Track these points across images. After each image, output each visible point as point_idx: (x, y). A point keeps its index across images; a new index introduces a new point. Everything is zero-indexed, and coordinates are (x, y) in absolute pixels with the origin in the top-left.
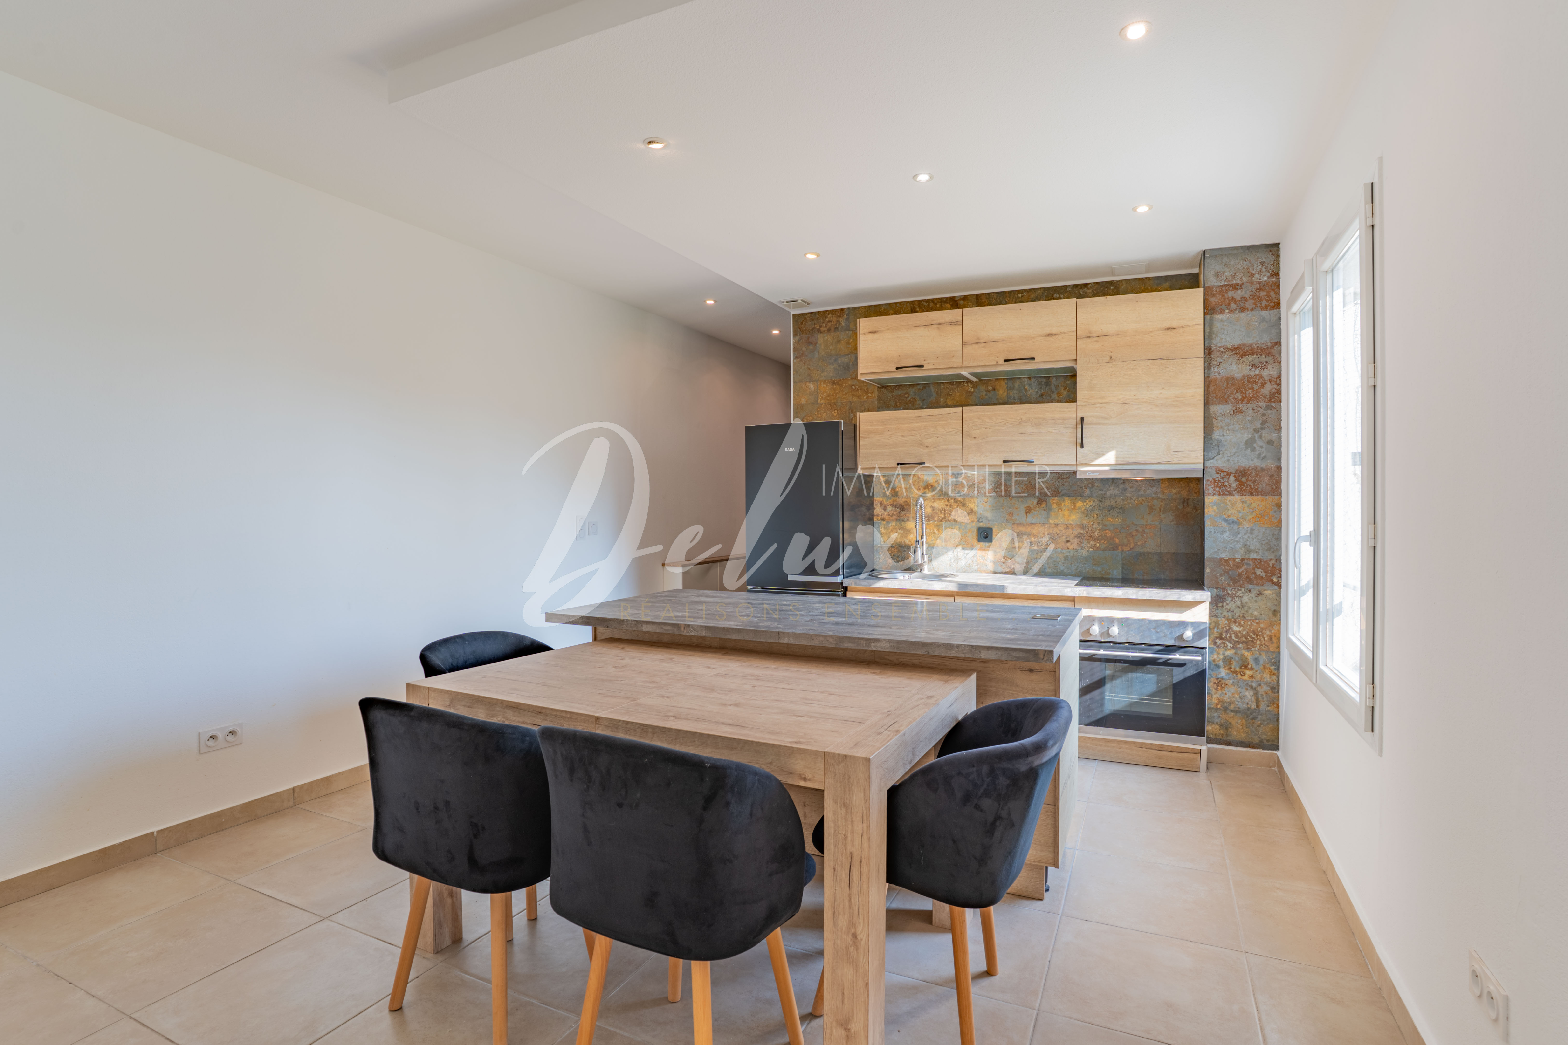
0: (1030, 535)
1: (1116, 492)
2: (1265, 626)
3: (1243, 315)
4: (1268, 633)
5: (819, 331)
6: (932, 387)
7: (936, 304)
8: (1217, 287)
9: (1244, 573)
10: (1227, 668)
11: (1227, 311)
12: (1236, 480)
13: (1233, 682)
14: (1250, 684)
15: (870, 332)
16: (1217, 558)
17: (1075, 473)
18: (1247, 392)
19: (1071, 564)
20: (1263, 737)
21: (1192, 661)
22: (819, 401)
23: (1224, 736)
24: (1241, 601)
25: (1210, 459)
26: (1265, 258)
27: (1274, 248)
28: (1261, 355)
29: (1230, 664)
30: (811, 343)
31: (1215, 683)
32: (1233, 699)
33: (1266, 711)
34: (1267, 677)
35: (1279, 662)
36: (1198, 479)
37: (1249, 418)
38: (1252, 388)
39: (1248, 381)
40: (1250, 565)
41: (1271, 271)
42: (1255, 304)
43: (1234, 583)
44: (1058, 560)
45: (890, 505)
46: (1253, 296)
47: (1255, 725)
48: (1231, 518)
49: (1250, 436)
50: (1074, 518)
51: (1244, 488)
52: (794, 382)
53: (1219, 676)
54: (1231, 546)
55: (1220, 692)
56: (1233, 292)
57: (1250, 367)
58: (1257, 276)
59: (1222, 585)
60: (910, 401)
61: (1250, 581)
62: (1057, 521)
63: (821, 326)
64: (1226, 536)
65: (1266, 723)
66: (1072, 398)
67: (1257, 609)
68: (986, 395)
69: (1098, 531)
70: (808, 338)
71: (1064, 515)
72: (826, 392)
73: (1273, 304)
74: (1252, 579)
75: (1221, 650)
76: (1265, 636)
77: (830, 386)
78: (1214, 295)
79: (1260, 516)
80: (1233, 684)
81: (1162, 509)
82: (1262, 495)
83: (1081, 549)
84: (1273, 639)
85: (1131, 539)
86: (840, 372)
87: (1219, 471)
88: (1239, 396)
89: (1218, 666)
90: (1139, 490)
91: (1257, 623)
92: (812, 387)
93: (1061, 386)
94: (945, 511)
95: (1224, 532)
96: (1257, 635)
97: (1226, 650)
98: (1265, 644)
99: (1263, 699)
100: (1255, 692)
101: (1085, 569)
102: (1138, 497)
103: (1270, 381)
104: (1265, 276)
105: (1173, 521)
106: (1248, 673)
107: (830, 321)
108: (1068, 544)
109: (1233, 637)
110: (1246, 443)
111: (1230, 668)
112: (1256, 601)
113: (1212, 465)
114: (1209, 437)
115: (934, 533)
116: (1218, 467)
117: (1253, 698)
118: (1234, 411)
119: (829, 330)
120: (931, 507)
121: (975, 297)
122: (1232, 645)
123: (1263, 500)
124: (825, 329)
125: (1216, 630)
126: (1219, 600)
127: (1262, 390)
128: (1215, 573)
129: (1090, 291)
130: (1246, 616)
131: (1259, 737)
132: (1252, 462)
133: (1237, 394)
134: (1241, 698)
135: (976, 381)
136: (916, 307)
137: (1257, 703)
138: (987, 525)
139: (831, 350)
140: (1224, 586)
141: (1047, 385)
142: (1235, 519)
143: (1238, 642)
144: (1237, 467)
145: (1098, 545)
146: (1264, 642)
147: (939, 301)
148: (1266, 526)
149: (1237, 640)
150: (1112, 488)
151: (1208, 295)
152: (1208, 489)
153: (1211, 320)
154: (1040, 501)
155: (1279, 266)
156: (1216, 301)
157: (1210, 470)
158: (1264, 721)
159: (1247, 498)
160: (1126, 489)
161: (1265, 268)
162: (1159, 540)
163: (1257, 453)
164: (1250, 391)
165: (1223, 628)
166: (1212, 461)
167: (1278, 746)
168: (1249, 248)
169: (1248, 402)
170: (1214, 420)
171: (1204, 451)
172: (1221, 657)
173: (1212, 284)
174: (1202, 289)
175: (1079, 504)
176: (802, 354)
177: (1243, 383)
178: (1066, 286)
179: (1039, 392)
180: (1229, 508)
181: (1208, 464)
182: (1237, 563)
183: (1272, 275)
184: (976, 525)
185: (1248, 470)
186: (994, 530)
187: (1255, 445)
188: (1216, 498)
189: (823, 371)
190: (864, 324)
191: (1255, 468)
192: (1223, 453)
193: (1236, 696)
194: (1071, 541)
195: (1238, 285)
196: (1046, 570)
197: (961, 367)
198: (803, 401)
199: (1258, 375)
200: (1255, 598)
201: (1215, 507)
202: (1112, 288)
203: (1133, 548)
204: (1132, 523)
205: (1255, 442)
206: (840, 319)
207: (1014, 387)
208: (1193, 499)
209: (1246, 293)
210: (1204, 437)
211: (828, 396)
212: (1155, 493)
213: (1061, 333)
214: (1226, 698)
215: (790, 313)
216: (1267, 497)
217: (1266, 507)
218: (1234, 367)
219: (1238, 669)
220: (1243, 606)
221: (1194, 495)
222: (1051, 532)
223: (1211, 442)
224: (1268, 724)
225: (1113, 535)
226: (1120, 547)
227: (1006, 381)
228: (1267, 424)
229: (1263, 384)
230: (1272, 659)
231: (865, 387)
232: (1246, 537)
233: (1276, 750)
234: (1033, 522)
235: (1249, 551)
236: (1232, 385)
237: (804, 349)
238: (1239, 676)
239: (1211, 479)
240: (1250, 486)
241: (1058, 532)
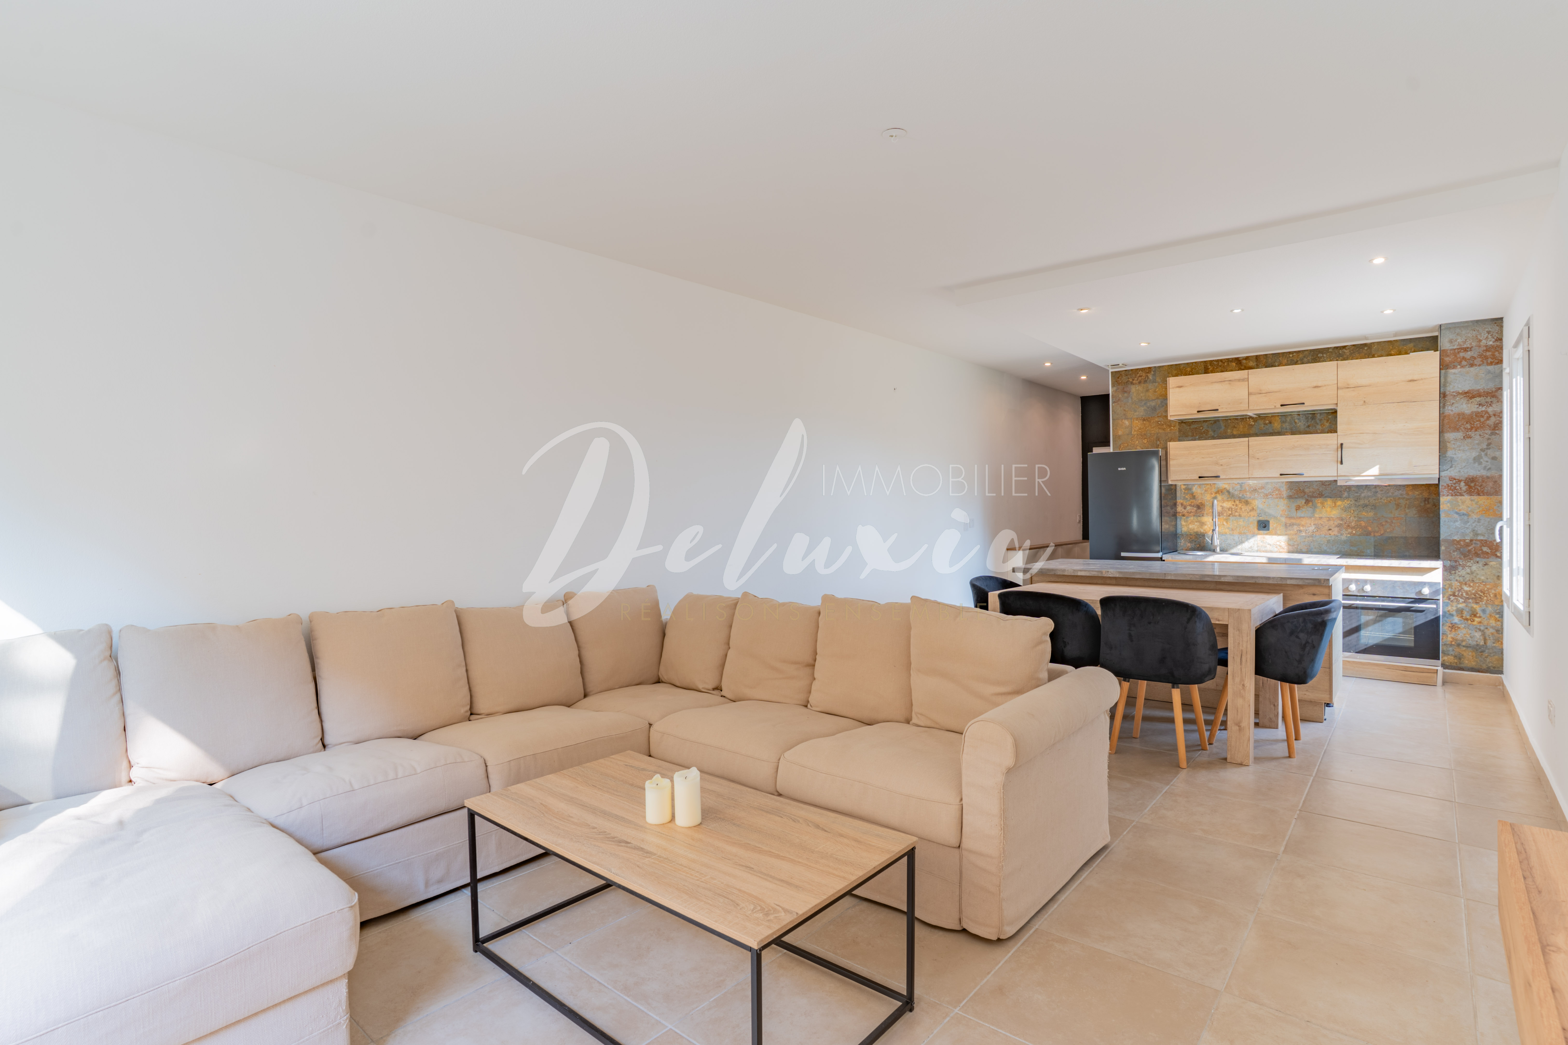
0: (1299, 525)
1: (1369, 494)
2: (1491, 587)
3: (1472, 369)
4: (1493, 591)
5: (1132, 383)
6: (1221, 422)
7: (1224, 363)
8: (1451, 350)
9: (1473, 550)
10: (1459, 616)
11: (1459, 367)
12: (1465, 485)
13: (1465, 626)
14: (1478, 627)
15: (1177, 387)
16: (1450, 539)
17: (1336, 481)
18: (1475, 424)
19: (1333, 545)
20: (1490, 665)
21: (1429, 608)
22: (1133, 433)
23: (1458, 664)
24: (1471, 569)
25: (1445, 471)
26: (1491, 328)
27: (1498, 322)
28: (1487, 397)
29: (1462, 613)
30: (1126, 392)
31: (1449, 627)
32: (1465, 638)
33: (1492, 647)
34: (1492, 622)
35: (1503, 612)
36: (1437, 484)
37: (1476, 442)
38: (1479, 421)
39: (1476, 416)
40: (1478, 544)
41: (1495, 338)
42: (1482, 361)
43: (1464, 557)
44: (1322, 542)
45: (1189, 505)
46: (1480, 356)
47: (1484, 657)
48: (1462, 511)
49: (1477, 454)
50: (1335, 513)
51: (1473, 490)
52: (1113, 420)
53: (1453, 622)
54: (1462, 531)
55: (1454, 633)
56: (1464, 353)
57: (1478, 406)
58: (1484, 341)
59: (1455, 558)
60: (1204, 432)
61: (1477, 555)
62: (1321, 516)
63: (1133, 380)
64: (1458, 524)
65: (1492, 655)
66: (1334, 430)
67: (1483, 575)
68: (1264, 427)
69: (1354, 522)
70: (1124, 388)
71: (1326, 511)
72: (1138, 426)
73: (1497, 361)
74: (1479, 554)
75: (1455, 604)
76: (1490, 594)
77: (1141, 422)
78: (1448, 356)
79: (1486, 510)
80: (1465, 628)
81: (1407, 506)
82: (1487, 495)
83: (1341, 535)
84: (1498, 596)
85: (1381, 527)
86: (1149, 412)
87: (1452, 479)
88: (1468, 426)
89: (1452, 615)
90: (1388, 493)
91: (1484, 585)
92: (1127, 423)
93: (1324, 419)
94: (1232, 509)
95: (1456, 521)
96: (1484, 593)
97: (1458, 603)
98: (1490, 599)
99: (1490, 638)
100: (1483, 633)
101: (1344, 549)
102: (1387, 498)
103: (1494, 415)
104: (1490, 341)
105: (1416, 514)
106: (1477, 620)
107: (1140, 376)
108: (1330, 532)
109: (1464, 594)
110: (1475, 459)
111: (1462, 616)
112: (1483, 569)
113: (1446, 475)
114: (1444, 455)
115: (1224, 524)
116: (1451, 476)
117: (1481, 638)
118: (1464, 437)
119: (1140, 383)
120: (1221, 506)
121: (1255, 357)
122: (1463, 601)
123: (1488, 499)
124: (1137, 382)
125: (1450, 590)
126: (1453, 569)
127: (1488, 422)
128: (1449, 550)
129: (1348, 351)
130: (1475, 580)
131: (1487, 665)
132: (1479, 472)
133: (1467, 425)
134: (1471, 637)
135: (1256, 417)
136: (1208, 365)
137: (1484, 641)
138: (1266, 519)
139: (1141, 397)
140: (1456, 559)
141: (1313, 419)
142: (1465, 512)
143: (1468, 598)
144: (1466, 476)
145: (1354, 532)
146: (1490, 598)
147: (1227, 361)
148: (1491, 517)
149: (1467, 596)
150: (1366, 491)
151: (1443, 356)
152: (1443, 492)
153: (1446, 374)
154: (1307, 502)
155: (1502, 334)
156: (1450, 359)
157: (1445, 478)
158: (1490, 653)
159: (1475, 498)
160: (1377, 492)
161: (1491, 335)
162: (1404, 528)
163: (1483, 466)
164: (1477, 422)
165: (1456, 588)
166: (1446, 472)
167: (1503, 671)
168: (1477, 322)
169: (1476, 430)
170: (1448, 443)
171: (1439, 465)
172: (1455, 608)
173: (1447, 348)
174: (1439, 352)
175: (1339, 503)
176: (1119, 400)
177: (1472, 418)
178: (1329, 348)
179: (1307, 425)
180: (1460, 504)
181: (1443, 474)
182: (1467, 543)
183: (1496, 340)
184: (1256, 519)
185: (1476, 478)
186: (1271, 522)
187: (1481, 460)
188: (1449, 498)
189: (1135, 411)
190: (1172, 381)
191: (1482, 477)
192: (1455, 467)
193: (1467, 636)
194: (1333, 529)
195: (1468, 348)
196: (1312, 550)
197: (1247, 410)
198: (1120, 433)
199: (1484, 411)
200: (1482, 568)
201: (1449, 504)
202: (1366, 348)
203: (1383, 534)
204: (1382, 516)
205: (1482, 458)
206: (1149, 375)
207: (1286, 421)
208: (1433, 499)
209: (1474, 353)
210: (1440, 455)
211: (1140, 429)
212: (1401, 495)
213: (1325, 386)
214: (1459, 637)
215: (1109, 370)
216: (1492, 497)
217: (1491, 504)
218: (1465, 406)
219: (1468, 617)
220: (1472, 573)
221: (1434, 495)
222: (1316, 523)
223: (1445, 458)
224: (1494, 655)
225: (1366, 525)
226: (1372, 534)
227: (1280, 417)
228: (1491, 446)
229: (1489, 418)
230: (1497, 610)
231: (1170, 424)
232: (1474, 525)
233: (1500, 674)
234: (1302, 516)
235: (1477, 535)
236: (1463, 418)
237: (1120, 396)
238: (1469, 622)
239: (1445, 485)
240: (1478, 489)
241: (1322, 523)
